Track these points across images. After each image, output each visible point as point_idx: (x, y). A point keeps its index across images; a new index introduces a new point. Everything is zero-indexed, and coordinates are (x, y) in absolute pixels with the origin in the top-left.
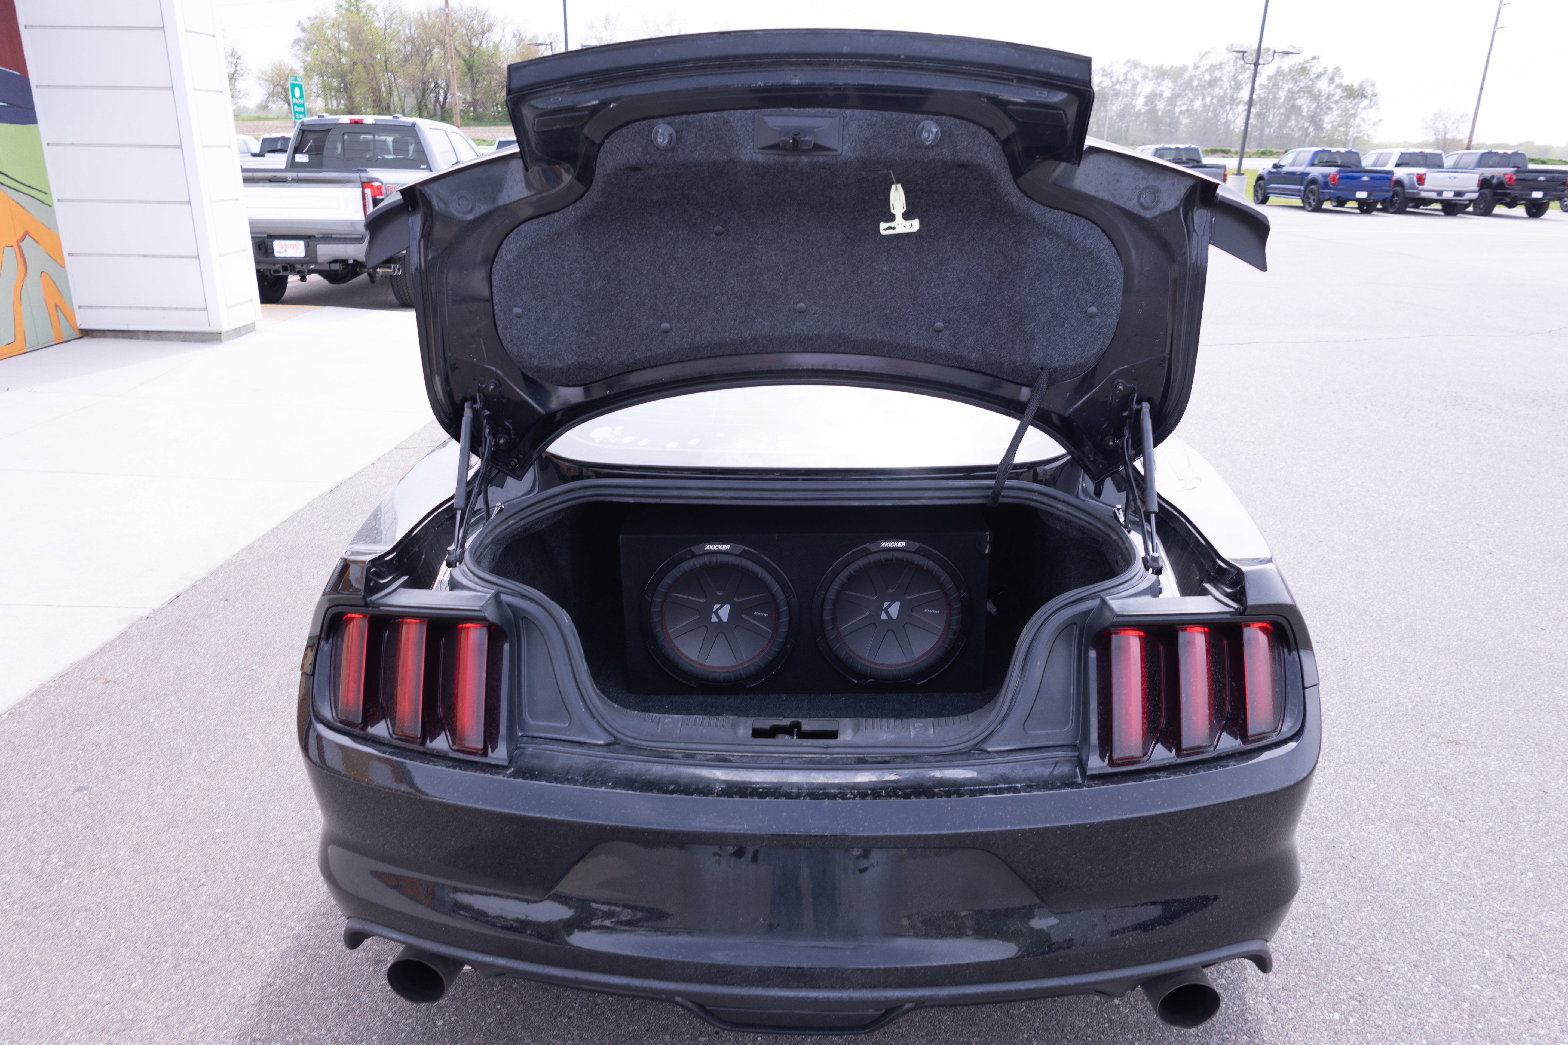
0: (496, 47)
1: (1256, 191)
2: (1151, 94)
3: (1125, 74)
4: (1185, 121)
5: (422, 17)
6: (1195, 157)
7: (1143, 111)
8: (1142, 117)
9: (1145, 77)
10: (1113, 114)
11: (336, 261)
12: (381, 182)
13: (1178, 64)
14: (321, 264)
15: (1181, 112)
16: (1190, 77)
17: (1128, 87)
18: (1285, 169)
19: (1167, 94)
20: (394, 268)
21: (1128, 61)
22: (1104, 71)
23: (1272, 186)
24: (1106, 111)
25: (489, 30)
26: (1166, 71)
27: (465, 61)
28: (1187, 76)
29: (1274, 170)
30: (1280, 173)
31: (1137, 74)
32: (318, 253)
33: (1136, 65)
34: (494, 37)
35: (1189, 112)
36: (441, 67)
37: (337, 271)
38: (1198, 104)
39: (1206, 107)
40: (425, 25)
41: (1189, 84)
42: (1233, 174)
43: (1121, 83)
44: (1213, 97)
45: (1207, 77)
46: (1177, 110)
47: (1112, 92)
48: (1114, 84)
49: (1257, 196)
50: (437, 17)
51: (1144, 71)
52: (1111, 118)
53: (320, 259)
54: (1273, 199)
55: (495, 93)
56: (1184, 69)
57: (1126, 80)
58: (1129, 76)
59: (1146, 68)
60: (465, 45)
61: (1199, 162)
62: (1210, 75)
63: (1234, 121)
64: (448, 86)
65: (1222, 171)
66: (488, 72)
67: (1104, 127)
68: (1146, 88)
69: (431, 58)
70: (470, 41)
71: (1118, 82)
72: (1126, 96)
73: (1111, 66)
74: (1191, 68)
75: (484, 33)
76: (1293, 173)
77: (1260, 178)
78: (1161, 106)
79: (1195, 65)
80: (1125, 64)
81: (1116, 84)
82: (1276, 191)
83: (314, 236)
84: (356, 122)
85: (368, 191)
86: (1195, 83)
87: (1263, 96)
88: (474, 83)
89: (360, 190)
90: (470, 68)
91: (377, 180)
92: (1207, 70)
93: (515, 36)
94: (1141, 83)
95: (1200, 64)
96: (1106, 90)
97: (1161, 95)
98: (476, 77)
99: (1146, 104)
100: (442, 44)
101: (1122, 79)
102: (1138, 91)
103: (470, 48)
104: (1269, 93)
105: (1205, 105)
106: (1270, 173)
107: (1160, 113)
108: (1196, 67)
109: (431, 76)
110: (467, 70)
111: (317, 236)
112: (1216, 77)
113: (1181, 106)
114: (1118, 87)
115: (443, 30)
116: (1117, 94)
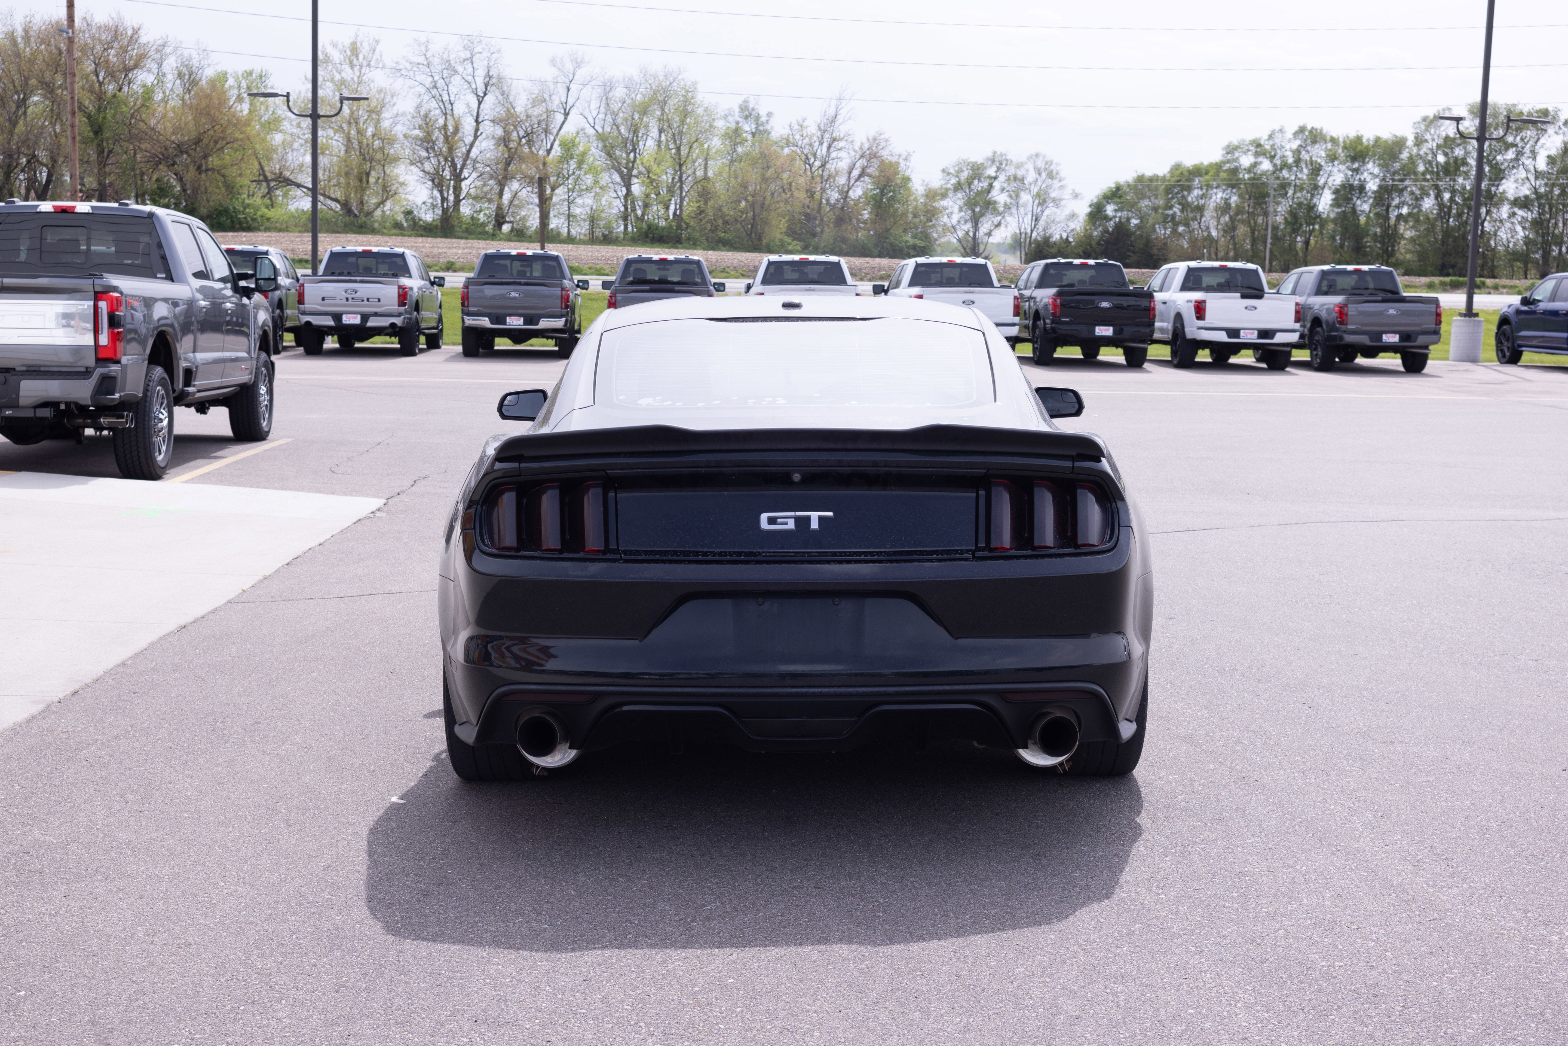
0: (148, 93)
1: (1499, 342)
2: (1343, 186)
3: (1297, 152)
4: (1407, 232)
5: (14, 42)
6: (1389, 287)
7: (1332, 216)
8: (1331, 226)
9: (1332, 158)
10: (1279, 219)
11: (45, 404)
12: (121, 293)
13: (1386, 134)
14: (25, 407)
15: (1400, 217)
16: (1411, 158)
17: (1304, 174)
18: (1542, 306)
19: (1372, 186)
20: (127, 416)
21: (1302, 130)
22: (1259, 145)
23: (1524, 333)
24: (1266, 214)
25: (136, 66)
26: (1367, 148)
27: (89, 117)
28: (1405, 155)
29: (1525, 308)
30: (1534, 312)
31: (1319, 153)
32: (21, 394)
33: (1314, 137)
34: (144, 78)
35: (1414, 217)
36: (43, 127)
37: (46, 419)
38: (1428, 203)
39: (1444, 210)
40: (18, 55)
41: (1408, 170)
42: (1461, 315)
43: (1290, 168)
44: (1453, 192)
45: (1441, 159)
46: (1393, 215)
47: (1274, 183)
48: (1278, 169)
49: (1502, 351)
50: (43, 42)
51: (1329, 146)
52: (1275, 228)
53: (23, 402)
54: (1528, 356)
55: (142, 174)
56: (1400, 143)
57: (1298, 161)
58: (1305, 156)
59: (1333, 140)
60: (92, 91)
61: (1396, 292)
62: (1446, 154)
63: (1495, 234)
64: (54, 160)
65: (1433, 308)
66: (131, 138)
67: (1265, 242)
68: (1337, 175)
69: (25, 113)
70: (101, 84)
71: (1285, 165)
72: (1299, 188)
73: (1270, 137)
74: (1410, 143)
75: (127, 70)
76: (1555, 313)
77: (1504, 321)
78: (1364, 206)
79: (1416, 138)
80: (1296, 134)
81: (1281, 169)
82: (1534, 343)
83: (14, 369)
84: (64, 211)
85: (103, 305)
86: (1421, 168)
87: (1542, 190)
88: (103, 155)
89: (92, 303)
90: (98, 130)
91: (115, 289)
92: (1439, 147)
93: (180, 75)
94: (1328, 168)
95: (1428, 137)
96: (1264, 179)
97: (1362, 188)
98: (107, 146)
99: (1336, 203)
100: (49, 89)
101: (1291, 160)
102: (1321, 181)
103: (100, 96)
104: (1553, 185)
105: (1441, 205)
106: (1518, 312)
107: (1363, 219)
108: (1419, 141)
109: (25, 142)
110: (91, 134)
111: (18, 369)
112: (1456, 159)
113: (1398, 207)
114: (1285, 173)
115: (55, 65)
116: (1284, 186)
